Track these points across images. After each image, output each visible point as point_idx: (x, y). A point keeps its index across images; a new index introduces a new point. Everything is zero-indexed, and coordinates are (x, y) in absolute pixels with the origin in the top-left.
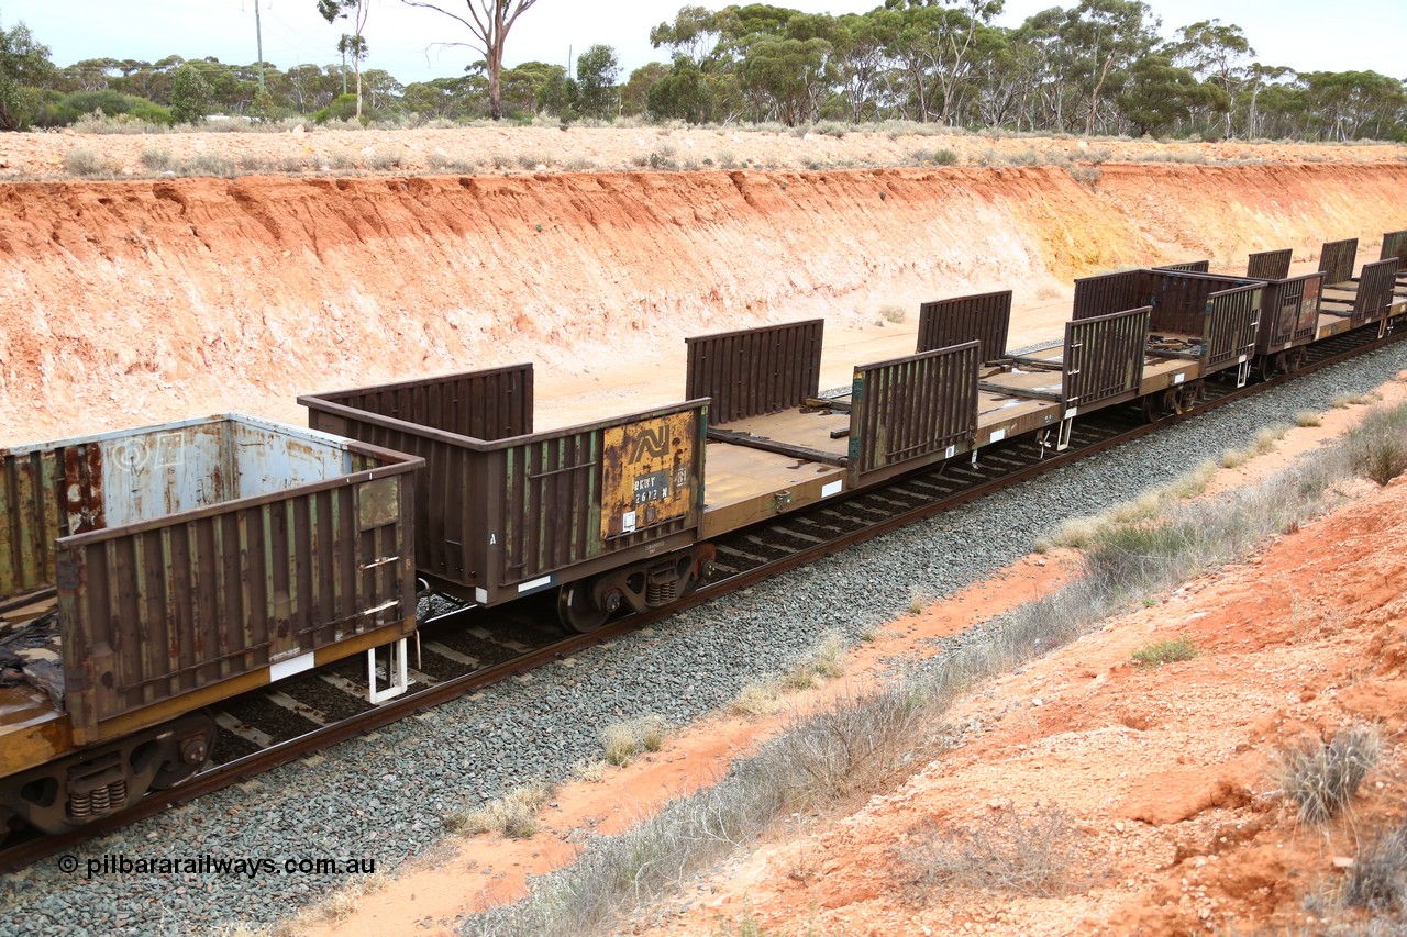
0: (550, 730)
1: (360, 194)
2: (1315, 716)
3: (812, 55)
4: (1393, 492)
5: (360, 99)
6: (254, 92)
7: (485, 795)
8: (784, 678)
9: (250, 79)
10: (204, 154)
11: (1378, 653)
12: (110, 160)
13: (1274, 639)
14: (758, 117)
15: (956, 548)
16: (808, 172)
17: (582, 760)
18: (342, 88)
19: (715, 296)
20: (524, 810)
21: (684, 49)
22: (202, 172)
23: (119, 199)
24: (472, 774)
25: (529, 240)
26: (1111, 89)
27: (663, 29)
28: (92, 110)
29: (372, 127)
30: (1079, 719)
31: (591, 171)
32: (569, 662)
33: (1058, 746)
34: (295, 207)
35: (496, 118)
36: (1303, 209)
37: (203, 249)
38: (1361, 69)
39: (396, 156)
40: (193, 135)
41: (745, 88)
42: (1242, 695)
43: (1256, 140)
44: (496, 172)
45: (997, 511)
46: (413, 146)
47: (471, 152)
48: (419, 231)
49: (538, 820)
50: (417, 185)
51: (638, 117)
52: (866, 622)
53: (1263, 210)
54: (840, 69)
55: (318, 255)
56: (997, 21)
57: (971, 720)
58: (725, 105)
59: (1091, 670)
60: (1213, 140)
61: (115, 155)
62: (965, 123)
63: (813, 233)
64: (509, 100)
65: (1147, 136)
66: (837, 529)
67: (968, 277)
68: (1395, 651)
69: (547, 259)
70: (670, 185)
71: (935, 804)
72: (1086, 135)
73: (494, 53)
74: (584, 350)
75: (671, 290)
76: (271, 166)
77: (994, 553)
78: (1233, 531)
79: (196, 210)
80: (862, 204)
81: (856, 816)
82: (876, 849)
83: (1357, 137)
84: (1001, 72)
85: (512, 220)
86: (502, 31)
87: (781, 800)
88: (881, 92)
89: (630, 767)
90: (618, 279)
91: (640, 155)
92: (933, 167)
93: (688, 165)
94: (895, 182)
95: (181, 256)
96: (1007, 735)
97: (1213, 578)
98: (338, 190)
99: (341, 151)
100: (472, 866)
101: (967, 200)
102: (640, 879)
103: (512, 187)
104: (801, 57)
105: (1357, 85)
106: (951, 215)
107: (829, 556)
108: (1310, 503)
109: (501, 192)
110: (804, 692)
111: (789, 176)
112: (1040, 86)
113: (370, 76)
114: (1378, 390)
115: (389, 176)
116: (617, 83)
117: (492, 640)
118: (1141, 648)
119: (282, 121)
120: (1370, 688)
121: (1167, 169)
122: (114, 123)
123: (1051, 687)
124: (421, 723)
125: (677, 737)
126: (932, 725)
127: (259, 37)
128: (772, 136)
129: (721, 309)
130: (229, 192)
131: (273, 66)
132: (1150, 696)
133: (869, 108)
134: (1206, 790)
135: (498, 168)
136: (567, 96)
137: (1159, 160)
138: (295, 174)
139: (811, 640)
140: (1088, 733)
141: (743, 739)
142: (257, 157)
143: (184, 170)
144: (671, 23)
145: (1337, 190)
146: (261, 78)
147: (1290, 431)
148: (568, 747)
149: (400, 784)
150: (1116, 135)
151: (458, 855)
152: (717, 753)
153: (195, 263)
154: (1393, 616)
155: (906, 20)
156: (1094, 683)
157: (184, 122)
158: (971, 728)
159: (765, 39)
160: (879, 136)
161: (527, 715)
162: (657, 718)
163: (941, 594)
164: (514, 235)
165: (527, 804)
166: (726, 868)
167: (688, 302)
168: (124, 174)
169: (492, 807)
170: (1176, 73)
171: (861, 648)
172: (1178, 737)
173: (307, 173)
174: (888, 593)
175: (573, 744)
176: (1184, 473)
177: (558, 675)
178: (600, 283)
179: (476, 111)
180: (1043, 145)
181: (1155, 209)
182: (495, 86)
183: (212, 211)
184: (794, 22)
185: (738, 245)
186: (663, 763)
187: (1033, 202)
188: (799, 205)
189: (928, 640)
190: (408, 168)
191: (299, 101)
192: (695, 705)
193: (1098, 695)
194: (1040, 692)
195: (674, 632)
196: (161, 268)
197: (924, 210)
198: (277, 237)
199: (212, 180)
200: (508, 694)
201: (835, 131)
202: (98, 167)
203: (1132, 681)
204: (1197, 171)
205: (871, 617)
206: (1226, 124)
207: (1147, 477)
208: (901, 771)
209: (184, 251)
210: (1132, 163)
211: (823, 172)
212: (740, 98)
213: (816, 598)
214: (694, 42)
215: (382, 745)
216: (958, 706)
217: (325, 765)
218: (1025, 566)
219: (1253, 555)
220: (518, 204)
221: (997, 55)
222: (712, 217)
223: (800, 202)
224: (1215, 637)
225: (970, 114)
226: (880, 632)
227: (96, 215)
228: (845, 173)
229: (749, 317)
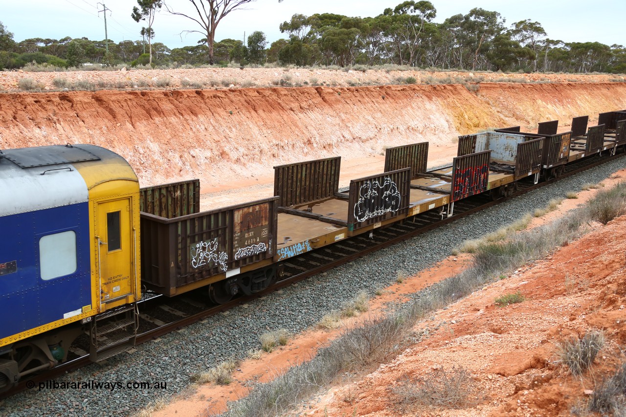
1: (151, 98)
2: (576, 327)
3: (351, 36)
4: (609, 227)
5: (151, 56)
6: (103, 53)
7: (208, 366)
8: (341, 312)
9: (102, 47)
10: (81, 80)
11: (603, 299)
12: (39, 83)
13: (558, 293)
14: (328, 63)
15: (417, 254)
16: (350, 87)
17: (252, 350)
18: (143, 51)
19: (309, 142)
20: (226, 372)
21: (295, 33)
22: (81, 89)
23: (43, 101)
24: (203, 356)
25: (227, 118)
26: (484, 50)
27: (286, 24)
28: (31, 61)
29: (157, 68)
30: (472, 329)
31: (254, 87)
32: (246, 306)
33: (463, 341)
34: (122, 104)
35: (212, 64)
36: (568, 102)
37: (81, 123)
38: (593, 41)
39: (167, 81)
40: (76, 72)
41: (322, 50)
42: (544, 318)
43: (548, 72)
44: (212, 88)
45: (435, 237)
46: (175, 77)
48: (178, 115)
49: (232, 377)
50: (177, 94)
51: (275, 63)
52: (378, 287)
53: (551, 103)
54: (364, 42)
55: (133, 125)
56: (434, 21)
57: (424, 330)
58: (314, 58)
59: (477, 307)
60: (529, 73)
61: (42, 81)
62: (419, 65)
63: (353, 114)
64: (217, 56)
65: (500, 71)
66: (364, 246)
67: (421, 133)
68: (610, 298)
69: (235, 126)
70: (289, 93)
71: (410, 367)
72: (473, 70)
73: (211, 35)
74: (251, 166)
75: (290, 140)
76: (111, 86)
77: (434, 256)
78: (539, 245)
79: (78, 105)
80: (374, 101)
81: (374, 373)
82: (382, 388)
83: (592, 71)
84: (435, 43)
85: (219, 109)
86: (214, 26)
87: (340, 366)
88: (382, 52)
89: (273, 352)
90: (266, 135)
91: (276, 80)
92: (406, 85)
93: (297, 84)
94: (389, 91)
95: (71, 126)
96: (440, 337)
97: (531, 266)
98: (141, 96)
99: (142, 78)
100: (202, 398)
101: (420, 99)
102: (278, 402)
103: (219, 95)
104: (346, 36)
105: (592, 48)
106: (413, 106)
107: (361, 258)
108: (573, 233)
109: (214, 97)
110: (350, 318)
111: (342, 89)
112: (453, 49)
113: (155, 45)
114: (602, 182)
115: (164, 90)
116: (266, 48)
118: (499, 297)
119: (116, 66)
120: (600, 315)
121: (508, 85)
122: (41, 67)
123: (460, 315)
124: (179, 334)
125: (294, 339)
126: (407, 333)
127: (106, 28)
128: (334, 72)
129: (312, 148)
130: (93, 97)
131: (112, 41)
132: (503, 319)
133: (377, 59)
134: (527, 360)
135: (213, 86)
138: (122, 89)
139: (353, 295)
140: (476, 336)
141: (323, 339)
142: (105, 81)
143: (73, 88)
144: (289, 21)
145: (583, 94)
146: (107, 47)
147: (564, 201)
148: (245, 344)
149: (170, 361)
150: (486, 70)
151: (196, 392)
152: (312, 346)
153: (78, 129)
154: (609, 283)
155: (394, 20)
156: (479, 313)
157: (73, 66)
158: (424, 334)
159: (330, 28)
160: (382, 71)
161: (227, 329)
162: (284, 330)
163: (411, 274)
164: (220, 116)
165: (227, 369)
166: (315, 397)
167: (297, 145)
168: (46, 90)
169: (211, 371)
170: (512, 43)
171: (376, 298)
172: (516, 337)
173: (127, 89)
174: (387, 274)
175: (248, 342)
176: (518, 219)
177: (241, 312)
178: (258, 137)
179: (203, 61)
180: (454, 75)
181: (504, 103)
182: (211, 49)
183: (85, 106)
184: (344, 21)
185: (319, 120)
186: (288, 351)
187: (450, 100)
188: (346, 102)
189: (405, 295)
190: (172, 86)
191: (124, 57)
192: (302, 324)
193: (480, 318)
194: (455, 317)
195: (292, 292)
196: (62, 131)
197: (402, 104)
198: (114, 117)
199: (85, 92)
200: (218, 320)
201: (362, 69)
202: (34, 86)
203: (495, 312)
204: (522, 86)
205: (380, 284)
206: (534, 65)
207: (501, 221)
208: (393, 353)
209: (73, 124)
210: (493, 83)
211: (357, 87)
212: (320, 54)
213: (355, 276)
214: (299, 30)
215: (162, 344)
216: (418, 324)
217: (137, 353)
218: (448, 261)
219: (548, 256)
220: (222, 102)
221: (433, 35)
222: (308, 108)
223: (347, 100)
224: (532, 292)
225: (422, 61)
226: (384, 291)
227: (33, 108)
228: (367, 88)
229: (325, 152)
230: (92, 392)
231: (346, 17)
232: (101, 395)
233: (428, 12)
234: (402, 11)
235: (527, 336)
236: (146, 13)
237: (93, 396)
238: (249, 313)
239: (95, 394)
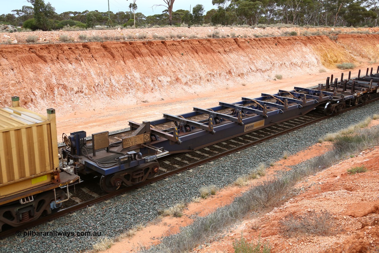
0: (186, 188)
1: (135, 46)
3: (256, 6)
5: (135, 20)
6: (107, 19)
7: (169, 205)
8: (249, 176)
9: (106, 16)
10: (95, 36)
12: (71, 38)
14: (241, 23)
15: (296, 141)
16: (255, 38)
17: (194, 197)
18: (130, 18)
19: (230, 72)
20: (179, 209)
21: (221, 5)
22: (94, 41)
23: (73, 48)
24: (165, 200)
25: (180, 57)
26: (342, 13)
28: (67, 25)
29: (138, 28)
30: (333, 188)
31: (196, 39)
32: (191, 171)
33: (327, 195)
34: (118, 49)
35: (171, 25)
37: (95, 61)
39: (145, 35)
40: (92, 31)
41: (238, 15)
44: (171, 39)
45: (308, 131)
46: (149, 33)
47: (164, 34)
48: (151, 56)
49: (183, 212)
50: (150, 43)
51: (209, 24)
52: (271, 161)
54: (264, 10)
55: (124, 62)
57: (301, 188)
58: (233, 20)
59: (335, 175)
60: (371, 27)
61: (72, 37)
62: (299, 24)
63: (257, 55)
64: (174, 20)
65: (352, 26)
67: (300, 67)
69: (185, 63)
70: (218, 42)
71: (293, 210)
72: (334, 27)
73: (170, 7)
74: (194, 87)
75: (218, 71)
76: (112, 39)
77: (307, 143)
78: (377, 137)
79: (93, 51)
80: (270, 47)
81: (270, 213)
82: (276, 222)
84: (309, 9)
85: (175, 52)
87: (249, 208)
88: (276, 16)
89: (207, 199)
90: (204, 68)
91: (209, 34)
92: (290, 36)
93: (222, 37)
94: (280, 41)
95: (89, 63)
96: (312, 192)
97: (371, 150)
98: (129, 45)
99: (130, 34)
100: (165, 224)
101: (300, 45)
102: (211, 228)
103: (176, 44)
104: (253, 6)
106: (295, 49)
107: (261, 143)
109: (172, 45)
110: (255, 180)
111: (250, 39)
112: (321, 13)
113: (137, 14)
115: (143, 41)
116: (203, 15)
117: (170, 164)
118: (350, 169)
119: (115, 27)
121: (357, 35)
122: (72, 28)
123: (324, 179)
124: (152, 186)
125: (220, 191)
126: (290, 189)
128: (245, 29)
129: (232, 76)
130: (101, 46)
131: (112, 12)
132: (353, 182)
133: (272, 20)
134: (369, 208)
135: (171, 38)
136: (190, 19)
137: (355, 33)
138: (118, 41)
139: (256, 166)
140: (335, 192)
141: (237, 192)
142: (108, 36)
143: (90, 40)
146: (109, 15)
148: (191, 193)
149: (146, 202)
150: (343, 26)
151: (162, 221)
152: (231, 196)
153: (93, 64)
156: (336, 178)
157: (89, 27)
158: (302, 190)
159: (243, 2)
160: (275, 28)
161: (180, 184)
162: (214, 186)
163: (292, 154)
164: (176, 56)
166: (234, 226)
167: (222, 74)
168: (75, 41)
169: (170, 209)
170: (361, 8)
171: (270, 168)
172: (361, 194)
173: (121, 40)
174: (277, 153)
176: (362, 121)
177: (188, 174)
178: (199, 69)
179: (165, 23)
180: (321, 29)
181: (354, 47)
182: (171, 16)
183: (97, 51)
185: (236, 58)
186: (216, 198)
187: (318, 45)
188: (253, 47)
189: (288, 166)
190: (148, 39)
191: (119, 21)
192: (225, 183)
193: (338, 181)
194: (321, 180)
195: (219, 163)
196: (84, 66)
197: (288, 48)
198: (114, 57)
199: (97, 42)
200: (175, 179)
201: (263, 27)
202: (68, 40)
203: (348, 178)
204: (366, 36)
205: (273, 160)
206: (375, 22)
207: (351, 122)
208: (282, 201)
209: (90, 62)
210: (347, 34)
211: (260, 38)
212: (236, 18)
213: (258, 154)
214: (224, 3)
215: (142, 192)
216: (298, 184)
217: (127, 197)
218: (316, 146)
220: (177, 48)
221: (309, 5)
222: (229, 51)
223: (253, 46)
224: (372, 166)
225: (301, 21)
226: (275, 164)
227: (68, 52)
228: (266, 38)
229: (239, 78)
230: (102, 218)
232: (107, 220)
235: (369, 193)
237: (102, 220)
238: (193, 175)
239: (103, 219)
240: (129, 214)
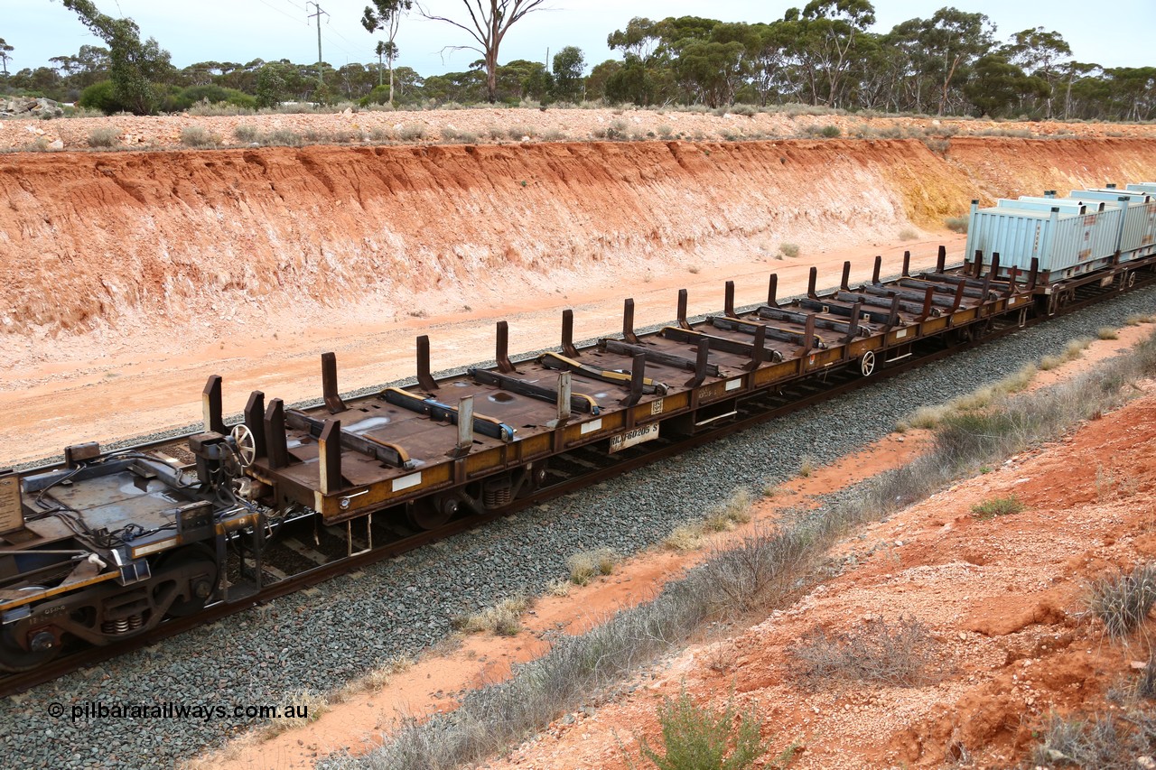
0: (529, 557)
1: (392, 159)
2: (1116, 556)
3: (730, 55)
5: (392, 89)
6: (314, 86)
7: (481, 604)
8: (705, 523)
9: (313, 75)
10: (280, 129)
12: (213, 135)
13: (1082, 499)
14: (688, 101)
15: (836, 428)
16: (727, 142)
17: (553, 581)
18: (379, 81)
19: (655, 236)
20: (510, 615)
21: (633, 50)
22: (278, 143)
23: (219, 163)
24: (472, 588)
25: (516, 192)
26: (959, 80)
27: (618, 34)
28: (201, 99)
29: (401, 109)
30: (932, 556)
31: (563, 141)
32: (544, 508)
33: (916, 576)
34: (345, 168)
35: (492, 102)
36: (1106, 174)
37: (278, 199)
39: (419, 130)
40: (272, 116)
41: (679, 80)
42: (1057, 540)
43: (1071, 120)
44: (493, 142)
45: (867, 400)
46: (431, 123)
47: (474, 127)
48: (435, 187)
49: (520, 623)
50: (434, 152)
51: (599, 100)
52: (767, 482)
53: (1075, 174)
54: (751, 66)
55: (361, 204)
56: (871, 29)
57: (848, 555)
58: (664, 92)
59: (940, 520)
60: (1037, 120)
61: (217, 131)
62: (846, 106)
63: (730, 188)
64: (501, 89)
65: (986, 117)
66: (746, 412)
67: (847, 223)
69: (530, 207)
70: (622, 152)
71: (824, 616)
72: (939, 115)
73: (492, 53)
74: (557, 275)
75: (622, 231)
76: (327, 138)
78: (1050, 417)
79: (274, 171)
80: (767, 167)
81: (762, 625)
82: (777, 649)
83: (1150, 118)
84: (874, 68)
85: (504, 178)
86: (497, 36)
87: (704, 612)
88: (782, 83)
89: (589, 586)
90: (583, 222)
91: (600, 129)
92: (821, 139)
93: (636, 137)
94: (793, 151)
95: (263, 205)
96: (876, 567)
97: (1034, 453)
98: (376, 156)
99: (378, 126)
100: (472, 655)
101: (847, 164)
102: (598, 667)
103: (504, 153)
104: (721, 55)
105: (1151, 78)
106: (835, 175)
107: (740, 432)
108: (1110, 397)
109: (496, 157)
110: (719, 533)
111: (712, 146)
112: (904, 78)
113: (399, 71)
115: (413, 145)
116: (583, 76)
118: (979, 504)
119: (336, 105)
121: (1001, 142)
122: (217, 108)
123: (910, 532)
124: (435, 550)
125: (624, 565)
126: (818, 559)
127: (320, 44)
128: (699, 116)
129: (660, 246)
130: (297, 158)
131: (329, 65)
132: (986, 540)
133: (773, 94)
134: (1028, 611)
135: (494, 139)
136: (545, 85)
137: (995, 135)
138: (345, 144)
139: (725, 494)
140: (939, 567)
141: (673, 567)
142: (318, 131)
143: (265, 142)
144: (623, 30)
145: (1133, 159)
146: (320, 74)
147: (1093, 343)
148: (543, 570)
149: (419, 594)
150: (962, 115)
151: (462, 647)
152: (654, 577)
153: (273, 210)
155: (801, 29)
156: (942, 530)
157: (265, 106)
158: (848, 562)
159: (693, 42)
160: (781, 115)
161: (513, 545)
162: (609, 550)
163: (824, 462)
164: (505, 189)
165: (512, 611)
166: (663, 661)
167: (635, 240)
168: (223, 145)
169: (487, 613)
170: (1009, 68)
171: (763, 501)
172: (1008, 571)
173: (354, 143)
174: (784, 460)
175: (547, 568)
176: (1012, 374)
177: (536, 517)
178: (569, 225)
179: (477, 97)
180: (906, 123)
181: (992, 172)
182: (492, 78)
183: (285, 171)
184: (717, 30)
185: (673, 197)
186: (613, 584)
187: (898, 166)
188: (719, 168)
189: (813, 497)
190: (427, 139)
191: (347, 90)
192: (638, 541)
193: (946, 538)
194: (901, 536)
195: (622, 486)
196: (249, 213)
197: (815, 172)
198: (332, 190)
199: (285, 149)
200: (499, 530)
201: (747, 112)
202: (204, 140)
203: (973, 528)
204: (1025, 144)
205: (771, 478)
206: (1046, 107)
207: (983, 376)
208: (795, 592)
209: (265, 201)
210: (974, 137)
211: (738, 142)
212: (675, 87)
213: (730, 463)
214: (640, 45)
215: (406, 565)
216: (838, 545)
217: (365, 578)
218: (889, 442)
219: (1065, 436)
220: (508, 166)
221: (871, 54)
222: (653, 176)
223: (720, 165)
224: (1036, 497)
225: (850, 99)
226: (777, 489)
227: (202, 174)
228: (755, 144)
229: (681, 252)
230: (295, 637)
231: (720, 22)
232: (309, 643)
233: (863, 14)
234: (818, 12)
235: (1028, 569)
236: (386, 17)
237: (295, 644)
238: (551, 520)
239: (299, 641)
240: (372, 628)
